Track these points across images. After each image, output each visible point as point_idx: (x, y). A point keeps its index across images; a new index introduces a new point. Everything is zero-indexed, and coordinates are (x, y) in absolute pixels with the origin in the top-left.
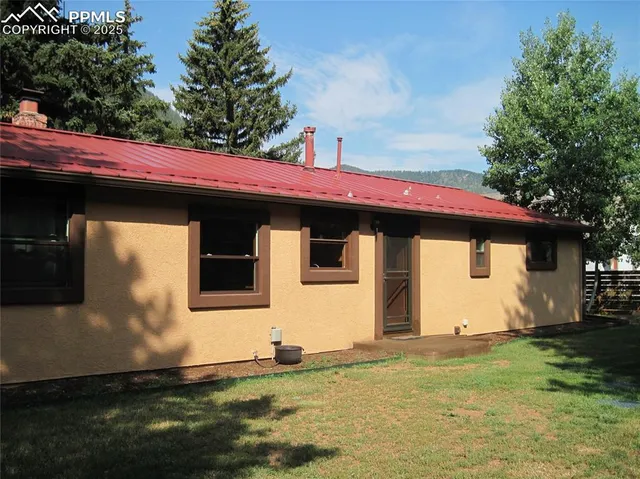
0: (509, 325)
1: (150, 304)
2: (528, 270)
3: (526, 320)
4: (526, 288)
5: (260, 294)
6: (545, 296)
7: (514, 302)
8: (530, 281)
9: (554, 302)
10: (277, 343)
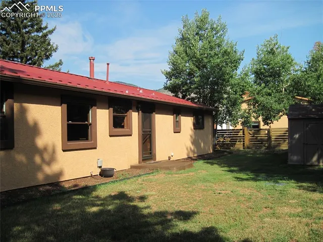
0: (188, 155)
1: (45, 149)
2: (194, 129)
3: (194, 152)
4: (193, 137)
5: (92, 142)
6: (200, 141)
7: (189, 144)
8: (195, 133)
9: (204, 144)
10: (100, 167)
